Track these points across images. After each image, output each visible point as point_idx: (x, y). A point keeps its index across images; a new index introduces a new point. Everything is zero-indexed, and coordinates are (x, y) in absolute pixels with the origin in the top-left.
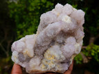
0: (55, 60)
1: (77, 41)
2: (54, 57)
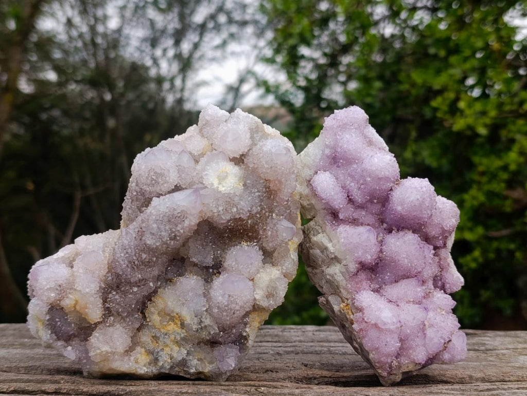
0: (183, 333)
1: (272, 259)
2: (179, 323)
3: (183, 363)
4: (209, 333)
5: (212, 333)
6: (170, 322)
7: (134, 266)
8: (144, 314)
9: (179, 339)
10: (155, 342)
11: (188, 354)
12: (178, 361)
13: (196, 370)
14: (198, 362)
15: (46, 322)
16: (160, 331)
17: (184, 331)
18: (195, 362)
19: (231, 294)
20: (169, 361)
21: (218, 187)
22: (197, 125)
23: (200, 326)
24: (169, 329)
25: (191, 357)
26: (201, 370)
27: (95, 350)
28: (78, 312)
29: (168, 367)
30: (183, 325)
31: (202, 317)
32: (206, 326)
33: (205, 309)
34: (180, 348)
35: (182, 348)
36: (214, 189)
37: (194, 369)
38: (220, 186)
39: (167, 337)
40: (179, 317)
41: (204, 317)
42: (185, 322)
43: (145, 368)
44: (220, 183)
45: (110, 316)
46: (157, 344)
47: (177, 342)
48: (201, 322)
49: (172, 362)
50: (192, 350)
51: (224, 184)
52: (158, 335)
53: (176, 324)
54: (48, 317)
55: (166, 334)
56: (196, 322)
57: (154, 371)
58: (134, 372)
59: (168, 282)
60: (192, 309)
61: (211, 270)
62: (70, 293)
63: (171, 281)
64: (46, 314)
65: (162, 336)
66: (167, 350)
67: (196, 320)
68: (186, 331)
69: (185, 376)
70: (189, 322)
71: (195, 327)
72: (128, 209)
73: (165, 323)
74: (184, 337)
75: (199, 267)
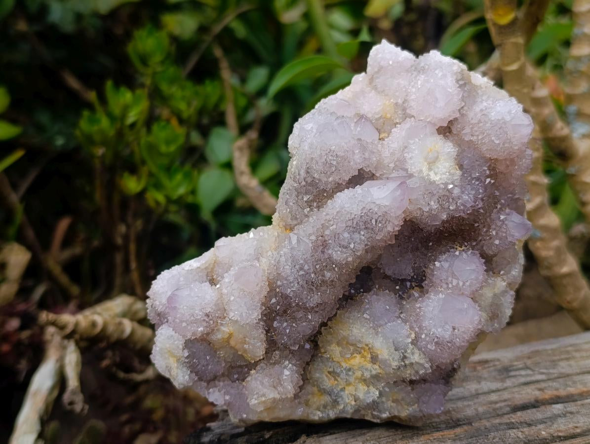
0: (375, 369)
1: (492, 264)
2: (369, 356)
3: (374, 405)
4: (417, 372)
5: (421, 372)
6: (355, 355)
7: (312, 287)
8: (317, 342)
9: (369, 376)
10: (333, 379)
11: (381, 394)
12: (365, 404)
13: (390, 414)
14: (392, 404)
15: (183, 359)
16: (341, 366)
17: (376, 367)
18: (390, 404)
19: (457, 326)
20: (353, 403)
21: (428, 175)
22: (366, 73)
23: (403, 363)
24: (353, 363)
25: (384, 399)
26: (396, 414)
27: (258, 397)
28: (232, 347)
29: (351, 411)
30: (374, 359)
31: (406, 351)
32: (412, 364)
33: (410, 340)
34: (368, 387)
35: (371, 387)
36: (423, 178)
37: (388, 413)
38: (432, 174)
39: (350, 373)
40: (369, 348)
41: (409, 351)
42: (380, 357)
43: (319, 413)
44: (430, 169)
45: (274, 351)
46: (336, 382)
47: (365, 380)
48: (405, 357)
49: (355, 405)
50: (387, 390)
51: (436, 170)
52: (338, 371)
53: (363, 357)
54: (186, 354)
55: (349, 370)
56: (397, 357)
57: (331, 415)
58: (305, 418)
59: (349, 300)
60: (391, 340)
61: (408, 284)
62: (222, 324)
63: (352, 299)
64: (184, 349)
65: (344, 372)
66: (349, 390)
67: (397, 355)
68: (379, 366)
69: (372, 420)
70: (387, 357)
71: (395, 364)
72: (291, 204)
73: (349, 356)
74: (376, 375)
75: (391, 280)
